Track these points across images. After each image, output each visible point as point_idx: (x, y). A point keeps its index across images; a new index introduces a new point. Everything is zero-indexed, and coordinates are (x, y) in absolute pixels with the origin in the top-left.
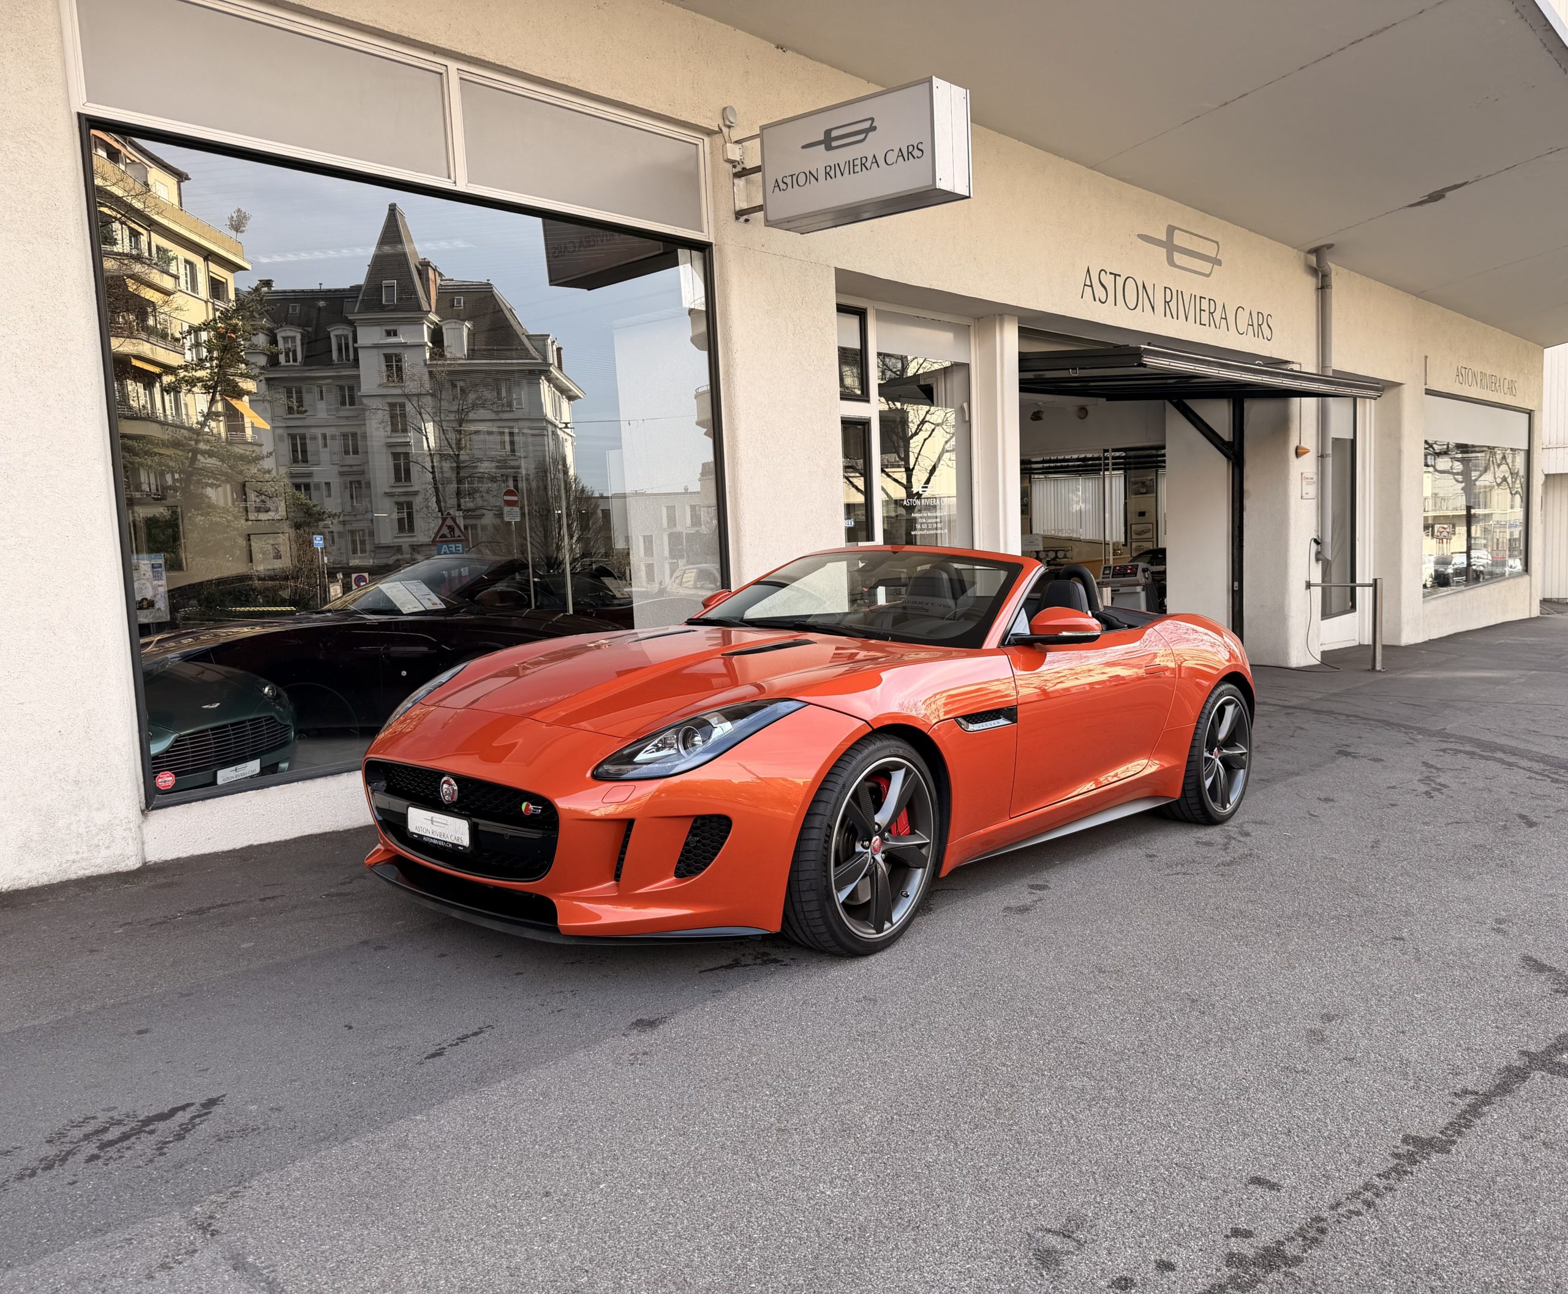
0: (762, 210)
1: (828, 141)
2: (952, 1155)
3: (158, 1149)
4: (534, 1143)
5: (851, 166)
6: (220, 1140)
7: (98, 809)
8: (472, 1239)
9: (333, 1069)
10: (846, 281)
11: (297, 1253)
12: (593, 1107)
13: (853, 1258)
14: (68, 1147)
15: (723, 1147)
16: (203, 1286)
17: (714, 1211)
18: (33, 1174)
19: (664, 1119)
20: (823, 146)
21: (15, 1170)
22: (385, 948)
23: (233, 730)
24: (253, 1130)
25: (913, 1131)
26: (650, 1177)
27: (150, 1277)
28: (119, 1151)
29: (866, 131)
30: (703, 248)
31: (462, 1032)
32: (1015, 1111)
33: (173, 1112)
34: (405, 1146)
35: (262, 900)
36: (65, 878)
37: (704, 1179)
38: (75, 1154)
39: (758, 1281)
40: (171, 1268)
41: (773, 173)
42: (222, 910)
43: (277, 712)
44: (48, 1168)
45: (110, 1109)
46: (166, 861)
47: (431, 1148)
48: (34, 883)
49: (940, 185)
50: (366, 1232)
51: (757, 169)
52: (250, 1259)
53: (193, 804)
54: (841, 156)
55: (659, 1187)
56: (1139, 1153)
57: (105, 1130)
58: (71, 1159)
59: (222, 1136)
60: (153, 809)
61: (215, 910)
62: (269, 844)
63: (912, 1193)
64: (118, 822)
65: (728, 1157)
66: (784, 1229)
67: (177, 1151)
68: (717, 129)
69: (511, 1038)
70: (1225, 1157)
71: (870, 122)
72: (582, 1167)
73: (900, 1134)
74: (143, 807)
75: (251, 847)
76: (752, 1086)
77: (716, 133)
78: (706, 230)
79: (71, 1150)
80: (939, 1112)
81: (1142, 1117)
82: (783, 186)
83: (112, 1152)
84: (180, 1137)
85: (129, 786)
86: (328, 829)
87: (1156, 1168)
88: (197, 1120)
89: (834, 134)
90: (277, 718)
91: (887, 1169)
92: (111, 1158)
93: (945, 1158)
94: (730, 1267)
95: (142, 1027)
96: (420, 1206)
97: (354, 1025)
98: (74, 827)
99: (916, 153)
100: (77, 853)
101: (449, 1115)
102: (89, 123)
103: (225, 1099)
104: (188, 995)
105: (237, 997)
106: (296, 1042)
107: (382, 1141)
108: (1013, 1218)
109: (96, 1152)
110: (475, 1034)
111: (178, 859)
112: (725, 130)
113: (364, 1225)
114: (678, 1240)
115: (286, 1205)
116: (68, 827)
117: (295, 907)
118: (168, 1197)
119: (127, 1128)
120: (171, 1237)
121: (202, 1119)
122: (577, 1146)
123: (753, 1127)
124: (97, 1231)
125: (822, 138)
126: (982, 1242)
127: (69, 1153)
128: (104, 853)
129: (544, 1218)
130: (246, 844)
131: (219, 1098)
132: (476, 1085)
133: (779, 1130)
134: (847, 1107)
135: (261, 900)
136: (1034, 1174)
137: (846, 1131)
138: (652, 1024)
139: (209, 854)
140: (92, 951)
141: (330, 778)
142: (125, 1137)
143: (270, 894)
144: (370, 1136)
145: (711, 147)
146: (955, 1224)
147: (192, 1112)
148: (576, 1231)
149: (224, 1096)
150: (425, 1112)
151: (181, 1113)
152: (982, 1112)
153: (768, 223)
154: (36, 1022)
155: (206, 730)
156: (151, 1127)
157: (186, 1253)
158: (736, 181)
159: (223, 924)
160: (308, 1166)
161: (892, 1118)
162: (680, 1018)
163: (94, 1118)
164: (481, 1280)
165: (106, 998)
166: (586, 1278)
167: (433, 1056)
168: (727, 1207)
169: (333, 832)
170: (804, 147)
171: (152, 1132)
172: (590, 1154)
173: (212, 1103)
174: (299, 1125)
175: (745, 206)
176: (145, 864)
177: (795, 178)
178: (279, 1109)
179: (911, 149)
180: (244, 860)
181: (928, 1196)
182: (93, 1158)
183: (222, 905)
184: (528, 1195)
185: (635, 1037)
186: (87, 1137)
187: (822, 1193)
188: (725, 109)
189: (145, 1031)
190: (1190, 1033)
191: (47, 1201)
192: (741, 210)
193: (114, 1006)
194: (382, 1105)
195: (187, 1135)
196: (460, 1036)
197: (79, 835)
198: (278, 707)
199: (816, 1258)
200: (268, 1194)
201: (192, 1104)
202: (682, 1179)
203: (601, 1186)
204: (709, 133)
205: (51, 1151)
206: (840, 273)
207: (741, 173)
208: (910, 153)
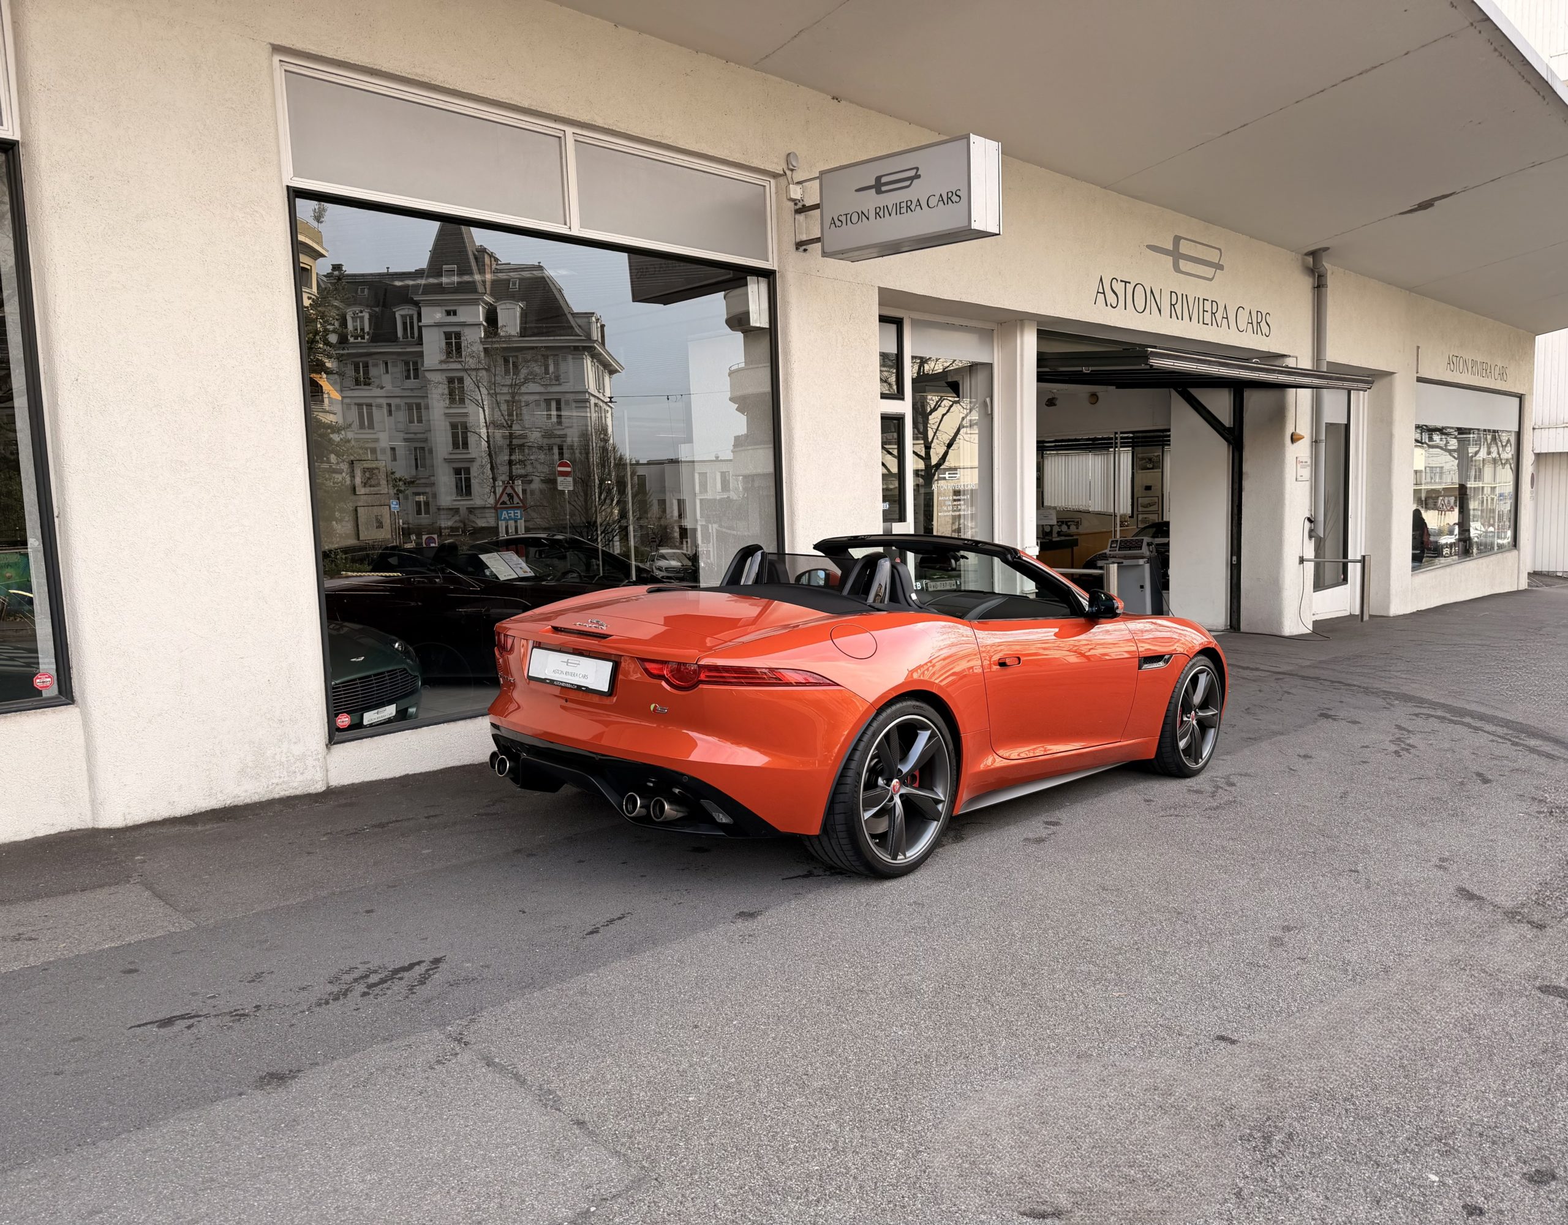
0: (820, 242)
1: (878, 186)
2: (990, 1013)
3: (409, 990)
4: (680, 993)
5: (898, 208)
6: (451, 985)
7: (295, 743)
8: (649, 1053)
9: (519, 940)
10: (887, 296)
11: (528, 1057)
12: (718, 971)
13: (921, 1075)
14: (345, 987)
15: (819, 1000)
16: (470, 1075)
17: (818, 1041)
18: (327, 1003)
19: (772, 981)
20: (874, 190)
21: (314, 1000)
22: (535, 855)
23: (375, 679)
24: (473, 980)
25: (959, 996)
26: (769, 1018)
27: (432, 1068)
28: (382, 990)
29: (912, 179)
30: (768, 275)
31: (609, 916)
32: (1036, 985)
33: (411, 966)
34: (586, 993)
35: (428, 817)
36: (271, 797)
37: (808, 1020)
38: (351, 991)
39: (856, 1085)
40: (444, 1063)
41: (832, 210)
42: (398, 825)
43: (408, 664)
44: (336, 999)
45: (365, 963)
46: (344, 786)
47: (605, 995)
48: (248, 801)
49: (975, 226)
50: (573, 1047)
51: (816, 207)
52: (497, 1060)
53: (364, 740)
54: (889, 199)
55: (776, 1024)
56: (1132, 1016)
57: (367, 976)
58: (350, 995)
59: (452, 982)
60: (334, 744)
61: (393, 825)
62: (421, 774)
63: (962, 1035)
64: (310, 753)
65: (823, 1007)
66: (870, 1054)
67: (423, 991)
68: (782, 172)
69: (647, 921)
70: (1198, 1022)
71: (915, 171)
72: (717, 1010)
73: (950, 997)
74: (327, 742)
75: (407, 776)
76: (834, 960)
77: (781, 175)
78: (770, 259)
79: (348, 989)
80: (978, 984)
81: (1135, 993)
82: (838, 223)
83: (377, 990)
84: (422, 983)
85: (318, 725)
86: (466, 763)
87: (1145, 1027)
88: (431, 972)
89: (884, 180)
90: (409, 670)
91: (942, 1019)
92: (378, 994)
93: (985, 1014)
94: (835, 1076)
95: (368, 908)
96: (607, 1032)
97: (526, 910)
98: (278, 757)
99: (955, 198)
100: (280, 777)
101: (613, 974)
102: (295, 194)
103: (447, 958)
104: (395, 886)
105: (431, 888)
106: (486, 921)
107: (569, 989)
108: (1037, 1054)
109: (366, 990)
110: (620, 918)
111: (353, 784)
112: (788, 173)
113: (570, 1042)
114: (795, 1058)
115: (511, 1028)
116: (274, 758)
117: (455, 824)
118: (427, 1020)
119: (382, 976)
120: (437, 1045)
121: (434, 971)
122: (711, 996)
123: (839, 988)
124: (385, 1039)
125: (873, 183)
126: (1015, 1068)
127: (347, 990)
128: (299, 778)
129: (697, 1042)
130: (403, 773)
131: (441, 958)
132: (628, 954)
133: (859, 991)
134: (908, 977)
135: (426, 817)
136: (1052, 1028)
137: (908, 992)
138: (752, 915)
139: (376, 781)
140: (309, 853)
141: (468, 721)
142: (383, 981)
143: (432, 813)
144: (559, 986)
145: (777, 188)
146: (995, 1056)
147: (425, 967)
148: (722, 1050)
149: (445, 956)
150: (594, 971)
151: (417, 967)
152: (1011, 985)
153: (825, 254)
154: (288, 903)
155: (355, 680)
156: (399, 975)
157: (451, 1055)
158: (797, 216)
159: (403, 835)
160: (520, 1004)
161: (943, 986)
162: (772, 912)
163: (356, 968)
164: (661, 1078)
165: (333, 887)
166: (734, 1079)
167: (592, 933)
168: (827, 1039)
169: (471, 765)
170: (858, 190)
171: (401, 979)
172: (722, 1002)
173: (437, 961)
174: (506, 977)
175: (804, 238)
176: (328, 787)
177: (849, 216)
178: (488, 967)
179: (950, 195)
180: (403, 786)
181: (972, 1038)
182: (364, 994)
183: (397, 821)
184: (682, 1027)
185: (740, 924)
186: (356, 980)
187: (895, 1033)
188: (789, 154)
189: (371, 911)
190: (1175, 936)
191: (343, 1020)
192: (801, 242)
193: (341, 893)
194: (562, 965)
195: (427, 982)
196: (608, 919)
197: (281, 764)
198: (408, 661)
199: (896, 1073)
200: (496, 1021)
201: (424, 961)
202: (792, 1020)
203: (734, 1023)
204: (775, 176)
205: (335, 989)
206: (881, 290)
207: (802, 210)
208: (949, 198)
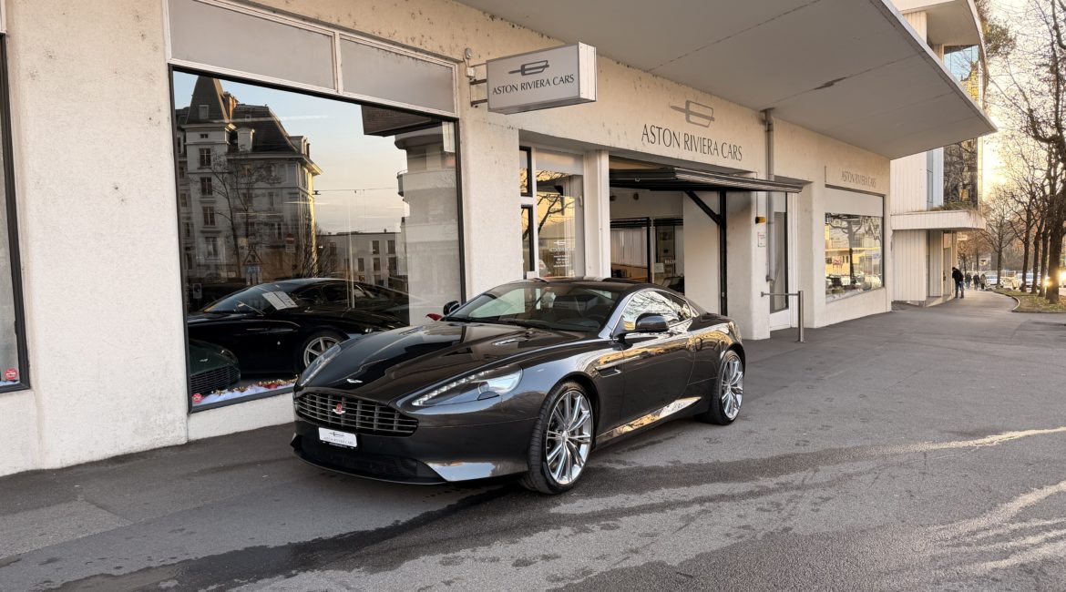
0: (486, 102)
1: (523, 71)
5: (536, 84)
7: (169, 413)
10: (524, 135)
20: (520, 73)
29: (544, 67)
30: (455, 121)
36: (152, 447)
41: (493, 84)
43: (233, 363)
46: (198, 439)
48: (139, 450)
49: (582, 96)
51: (485, 81)
53: (211, 410)
54: (530, 79)
60: (192, 414)
62: (247, 431)
64: (177, 419)
71: (545, 62)
74: (188, 412)
75: (238, 433)
77: (461, 62)
78: (456, 112)
82: (498, 91)
85: (182, 400)
89: (526, 67)
98: (158, 422)
99: (570, 80)
100: (159, 435)
102: (173, 68)
111: (203, 439)
112: (466, 60)
116: (155, 422)
125: (519, 68)
128: (171, 435)
130: (234, 431)
139: (219, 436)
145: (459, 70)
153: (490, 110)
158: (472, 87)
159: (246, 467)
170: (510, 73)
175: (475, 99)
176: (188, 441)
177: (505, 88)
179: (567, 77)
188: (466, 49)
192: (474, 102)
204: (458, 62)
207: (474, 82)
208: (566, 80)
